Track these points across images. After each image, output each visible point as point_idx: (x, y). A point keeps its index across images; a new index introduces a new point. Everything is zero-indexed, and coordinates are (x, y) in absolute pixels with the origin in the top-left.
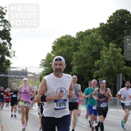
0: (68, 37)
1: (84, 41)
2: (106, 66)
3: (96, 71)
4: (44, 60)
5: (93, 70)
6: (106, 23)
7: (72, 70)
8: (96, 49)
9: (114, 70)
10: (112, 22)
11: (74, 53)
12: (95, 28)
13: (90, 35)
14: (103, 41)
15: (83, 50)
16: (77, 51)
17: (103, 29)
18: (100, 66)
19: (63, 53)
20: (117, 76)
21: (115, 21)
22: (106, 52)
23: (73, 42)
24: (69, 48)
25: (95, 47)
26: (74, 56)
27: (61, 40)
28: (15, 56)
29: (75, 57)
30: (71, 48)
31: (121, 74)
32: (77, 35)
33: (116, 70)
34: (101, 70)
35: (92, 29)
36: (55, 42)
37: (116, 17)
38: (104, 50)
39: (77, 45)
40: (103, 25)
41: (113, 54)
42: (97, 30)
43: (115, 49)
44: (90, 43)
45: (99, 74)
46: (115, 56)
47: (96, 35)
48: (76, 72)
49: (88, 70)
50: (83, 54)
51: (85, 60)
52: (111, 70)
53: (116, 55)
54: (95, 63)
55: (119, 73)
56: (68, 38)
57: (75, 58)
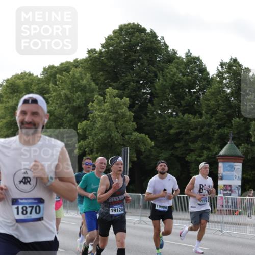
0: (27, 76)
1: (57, 85)
2: (100, 133)
6: (101, 50)
8: (80, 100)
9: (114, 139)
10: (111, 48)
12: (79, 60)
13: (68, 72)
14: (93, 84)
15: (55, 101)
17: (95, 61)
18: (87, 132)
20: (121, 152)
21: (117, 46)
22: (100, 106)
23: (37, 87)
25: (78, 95)
27: (14, 81)
31: (128, 148)
32: (43, 72)
33: (119, 141)
34: (90, 139)
35: (72, 61)
36: (1, 86)
37: (118, 39)
38: (96, 101)
39: (43, 91)
40: (95, 53)
41: (113, 109)
42: (82, 63)
43: (117, 99)
44: (68, 89)
45: (86, 149)
46: (117, 113)
47: (80, 73)
50: (55, 109)
51: (59, 120)
52: (110, 140)
53: (119, 111)
54: (79, 126)
55: (125, 146)
56: (27, 79)
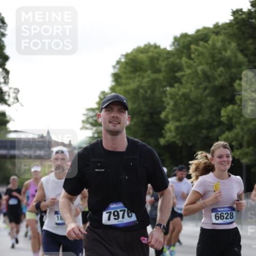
0: (152, 49)
3: (224, 133)
4: (93, 110)
5: (217, 130)
6: (249, 10)
7: (163, 132)
8: (223, 78)
11: (168, 88)
12: (220, 24)
13: (206, 41)
15: (189, 80)
16: (176, 85)
18: (234, 120)
19: (141, 91)
23: (166, 62)
24: (154, 76)
25: (221, 71)
26: (169, 96)
27: (135, 57)
28: (18, 101)
29: (171, 99)
30: (160, 76)
32: (174, 43)
34: (238, 129)
36: (118, 62)
39: (174, 68)
40: (241, 15)
42: (225, 29)
44: (207, 63)
45: (232, 141)
47: (223, 41)
48: (174, 137)
49: (204, 132)
50: (191, 91)
51: (196, 106)
54: (223, 113)
56: (153, 52)
57: (172, 103)
